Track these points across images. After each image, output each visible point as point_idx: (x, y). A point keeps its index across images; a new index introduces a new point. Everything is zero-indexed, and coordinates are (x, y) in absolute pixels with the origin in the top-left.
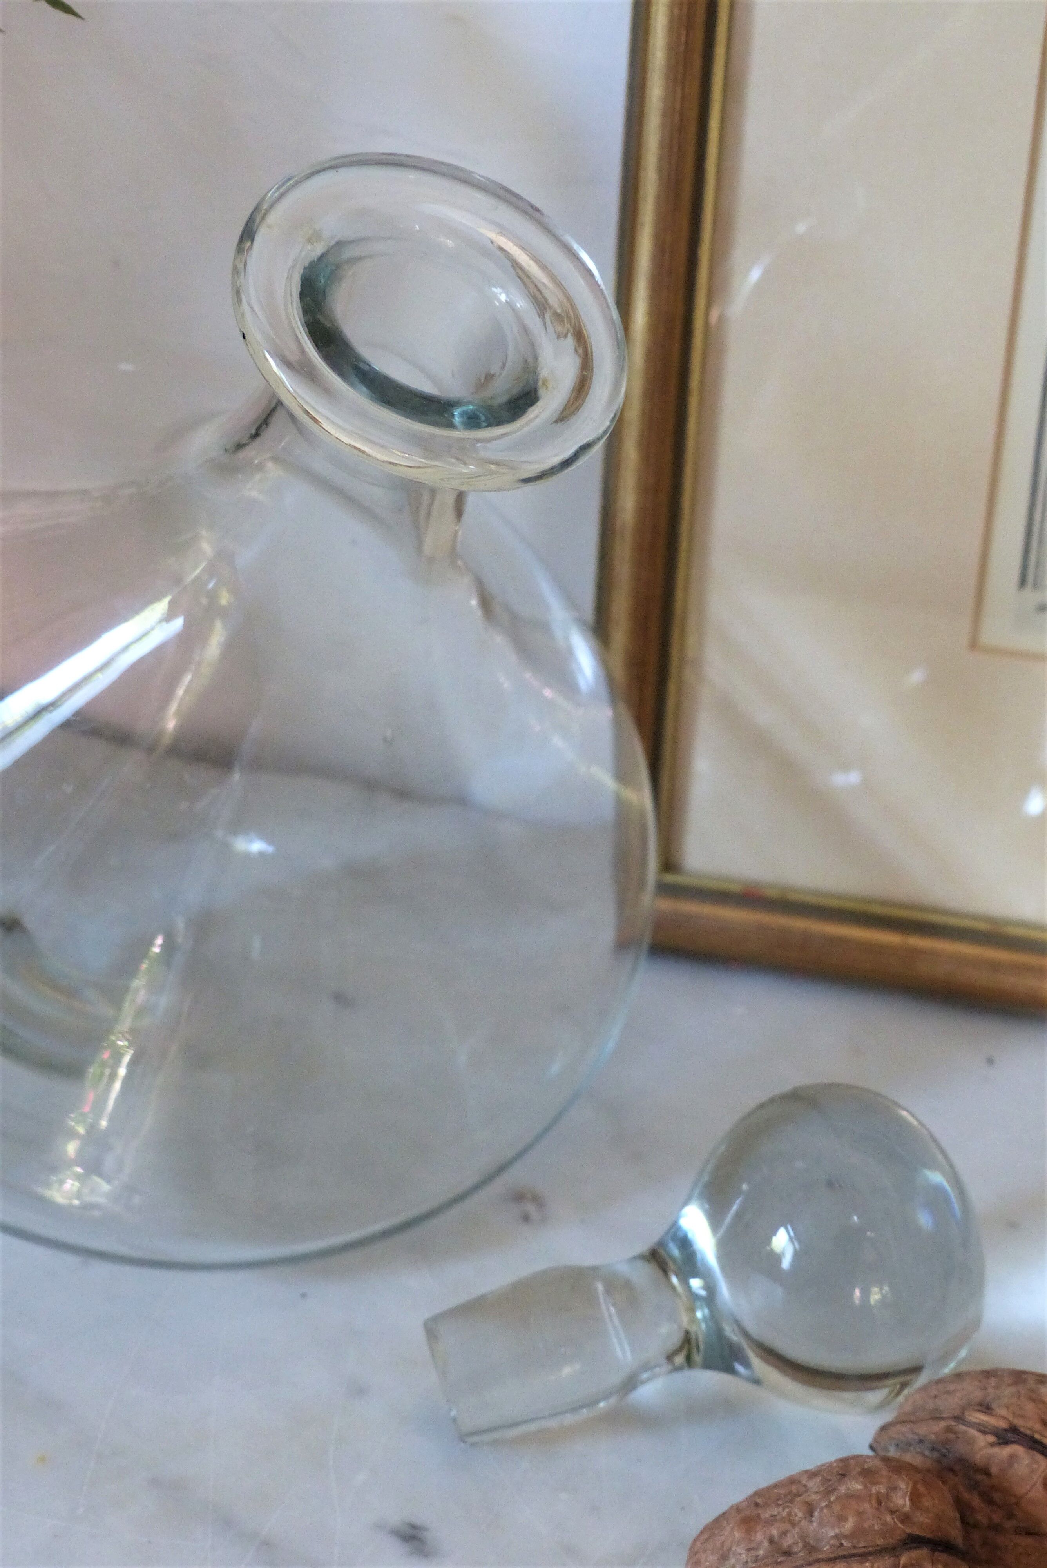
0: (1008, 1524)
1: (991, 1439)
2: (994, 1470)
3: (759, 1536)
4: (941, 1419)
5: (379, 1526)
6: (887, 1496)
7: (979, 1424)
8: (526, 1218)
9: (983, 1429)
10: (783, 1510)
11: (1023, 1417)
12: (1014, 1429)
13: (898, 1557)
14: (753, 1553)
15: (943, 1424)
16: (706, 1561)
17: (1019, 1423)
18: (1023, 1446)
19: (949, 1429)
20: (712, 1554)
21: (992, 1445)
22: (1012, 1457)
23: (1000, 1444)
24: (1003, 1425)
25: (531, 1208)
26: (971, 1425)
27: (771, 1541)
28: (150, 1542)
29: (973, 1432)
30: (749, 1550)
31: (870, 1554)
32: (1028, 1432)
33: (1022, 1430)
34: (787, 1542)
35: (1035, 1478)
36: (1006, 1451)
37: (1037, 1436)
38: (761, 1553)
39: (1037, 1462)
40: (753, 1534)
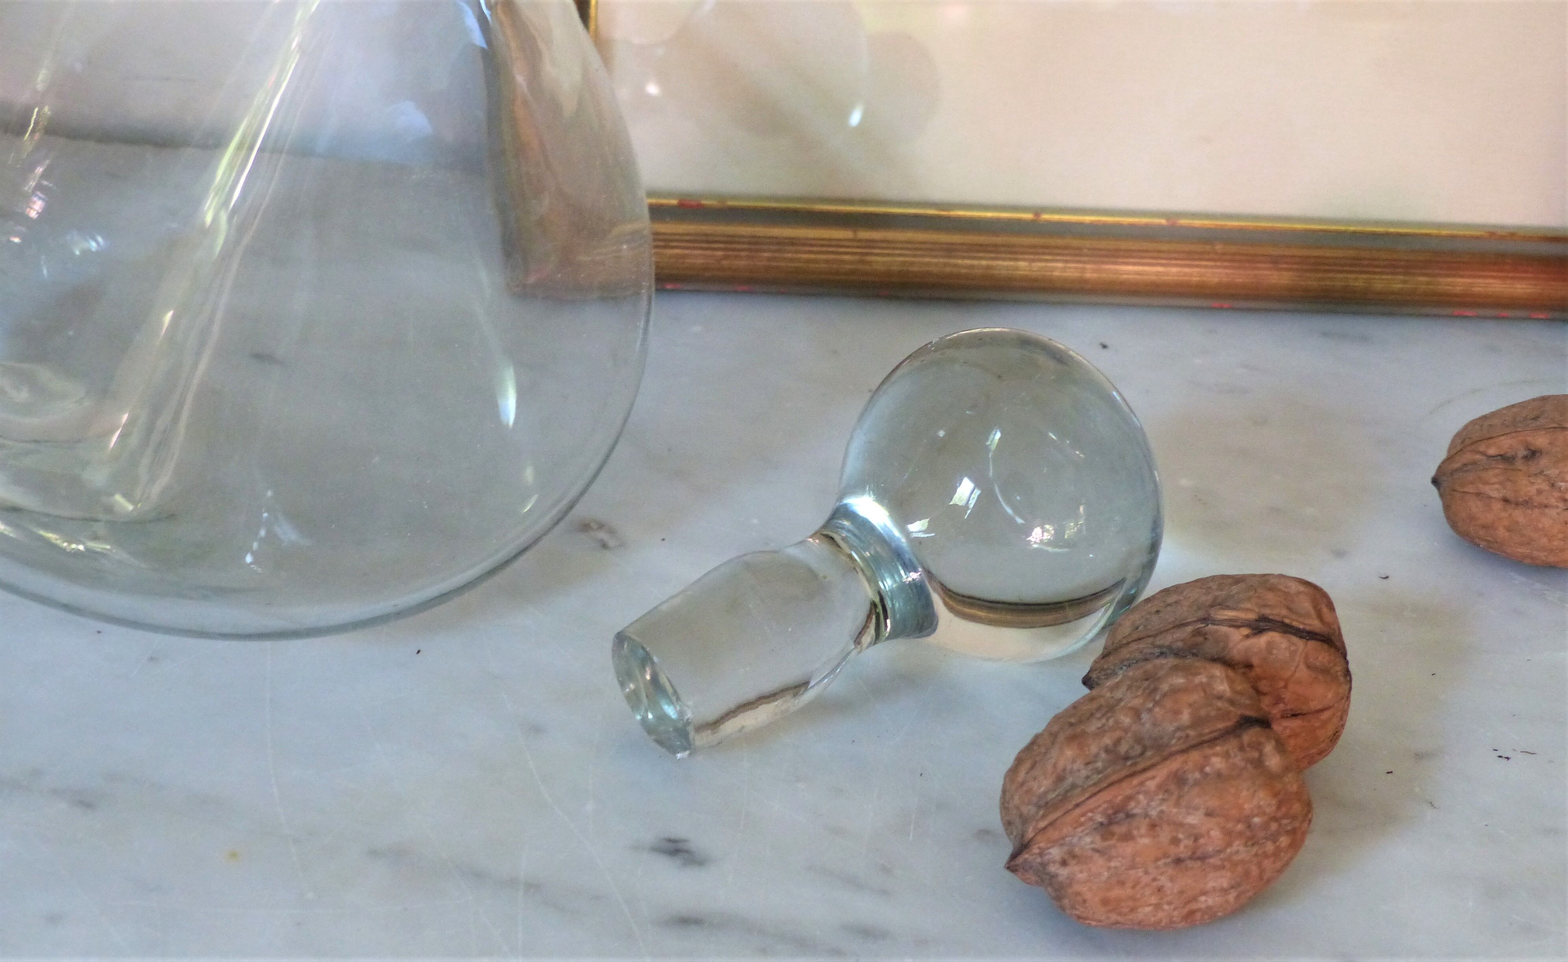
0: (1275, 711)
1: (1245, 631)
2: (1255, 661)
3: (1094, 749)
4: (1187, 624)
5: (637, 848)
6: (1209, 684)
7: (1230, 620)
8: (605, 546)
9: (1234, 624)
10: (1107, 720)
11: (1265, 606)
12: (1263, 619)
13: (1239, 736)
14: (1090, 767)
15: (1189, 629)
16: (1040, 787)
17: (1267, 612)
18: (1277, 631)
19: (1198, 633)
20: (1046, 778)
21: (1247, 637)
22: (1270, 645)
23: (1255, 634)
24: (1252, 616)
25: (602, 535)
26: (1221, 622)
27: (1107, 750)
28: (406, 909)
29: (1224, 629)
30: (1087, 764)
31: (1216, 739)
32: (1278, 619)
33: (1271, 617)
34: (1123, 748)
35: (1297, 659)
36: (1263, 640)
37: (1287, 621)
38: (1099, 764)
39: (1293, 644)
40: (1086, 749)
